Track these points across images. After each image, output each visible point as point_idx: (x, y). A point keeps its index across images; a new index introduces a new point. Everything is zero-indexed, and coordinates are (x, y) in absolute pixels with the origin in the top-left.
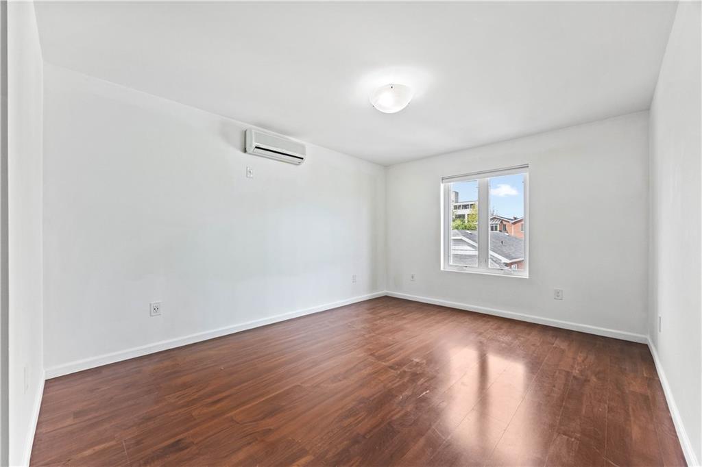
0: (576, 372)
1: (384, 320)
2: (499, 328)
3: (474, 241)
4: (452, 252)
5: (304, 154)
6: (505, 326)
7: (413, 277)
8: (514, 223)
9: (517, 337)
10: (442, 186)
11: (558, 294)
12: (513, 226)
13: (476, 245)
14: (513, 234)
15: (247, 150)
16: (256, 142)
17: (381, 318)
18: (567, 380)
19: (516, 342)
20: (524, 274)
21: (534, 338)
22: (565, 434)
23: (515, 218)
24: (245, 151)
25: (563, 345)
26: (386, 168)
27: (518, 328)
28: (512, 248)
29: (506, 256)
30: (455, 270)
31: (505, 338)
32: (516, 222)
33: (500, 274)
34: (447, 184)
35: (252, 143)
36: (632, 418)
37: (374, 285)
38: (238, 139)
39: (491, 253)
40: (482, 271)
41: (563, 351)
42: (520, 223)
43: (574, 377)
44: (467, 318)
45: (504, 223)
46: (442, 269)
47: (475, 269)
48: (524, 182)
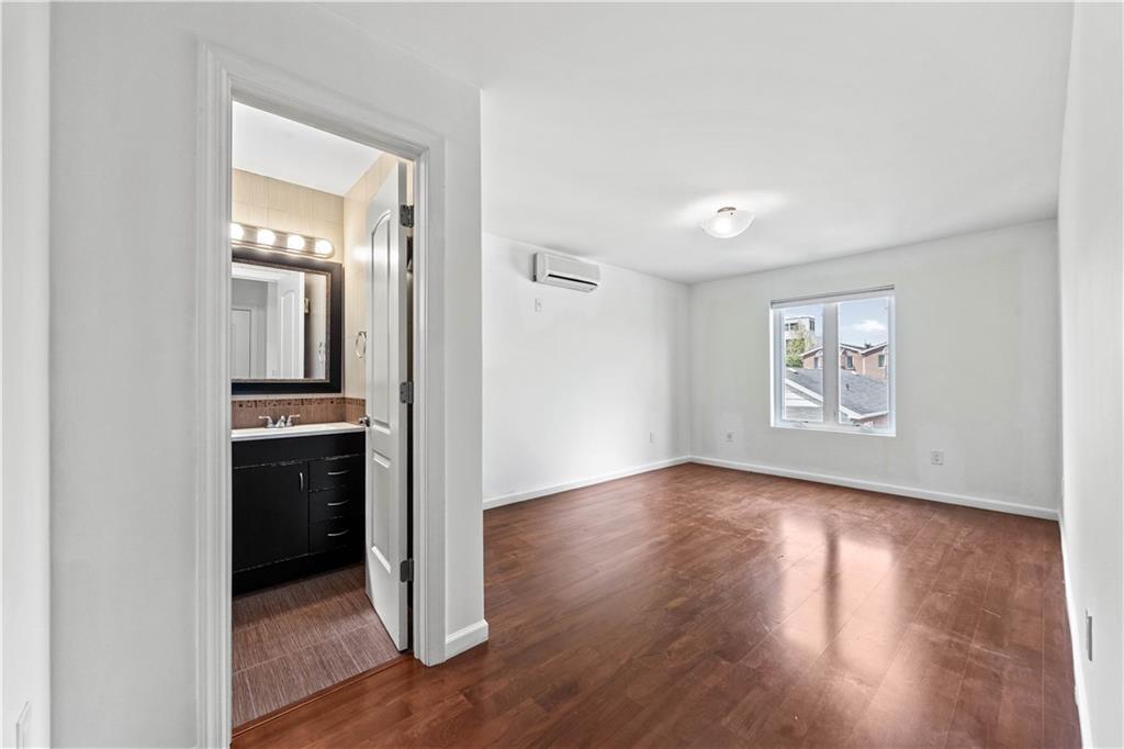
0: (957, 545)
1: (702, 490)
2: (857, 501)
3: (819, 393)
4: (787, 403)
5: (598, 278)
6: (864, 500)
7: (729, 436)
8: (865, 355)
9: (882, 510)
10: (771, 312)
11: (937, 458)
12: (864, 360)
13: (821, 398)
14: (864, 372)
15: (538, 277)
16: (550, 268)
17: (698, 488)
18: (945, 553)
19: (882, 515)
20: (889, 430)
21: (904, 511)
22: (940, 591)
23: (868, 346)
24: (535, 279)
25: (944, 520)
26: (689, 286)
27: (882, 501)
28: (864, 395)
29: (855, 409)
30: (789, 426)
31: (866, 512)
32: (870, 351)
33: (855, 430)
34: (778, 310)
35: (544, 269)
36: (1018, 583)
37: (675, 448)
38: (526, 265)
39: (841, 408)
40: (829, 427)
41: (943, 526)
42: (876, 355)
43: (955, 550)
44: (811, 489)
45: (850, 354)
46: (772, 425)
47: (819, 424)
48: (889, 309)
